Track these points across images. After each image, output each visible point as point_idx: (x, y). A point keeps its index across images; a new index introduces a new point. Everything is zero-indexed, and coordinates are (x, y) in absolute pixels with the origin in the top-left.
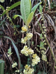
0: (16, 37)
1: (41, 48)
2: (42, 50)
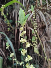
0: (9, 32)
1: (33, 42)
2: (34, 43)
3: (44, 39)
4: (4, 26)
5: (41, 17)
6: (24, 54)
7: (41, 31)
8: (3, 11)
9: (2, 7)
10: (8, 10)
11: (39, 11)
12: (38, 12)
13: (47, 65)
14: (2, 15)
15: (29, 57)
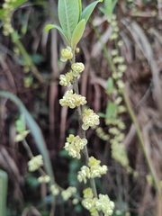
3: (146, 118)
4: (14, 75)
5: (138, 46)
6: (75, 152)
7: (135, 92)
8: (9, 20)
9: (5, 6)
10: (29, 22)
11: (129, 24)
12: (128, 28)
13: (153, 204)
14: (6, 33)
15: (93, 164)
